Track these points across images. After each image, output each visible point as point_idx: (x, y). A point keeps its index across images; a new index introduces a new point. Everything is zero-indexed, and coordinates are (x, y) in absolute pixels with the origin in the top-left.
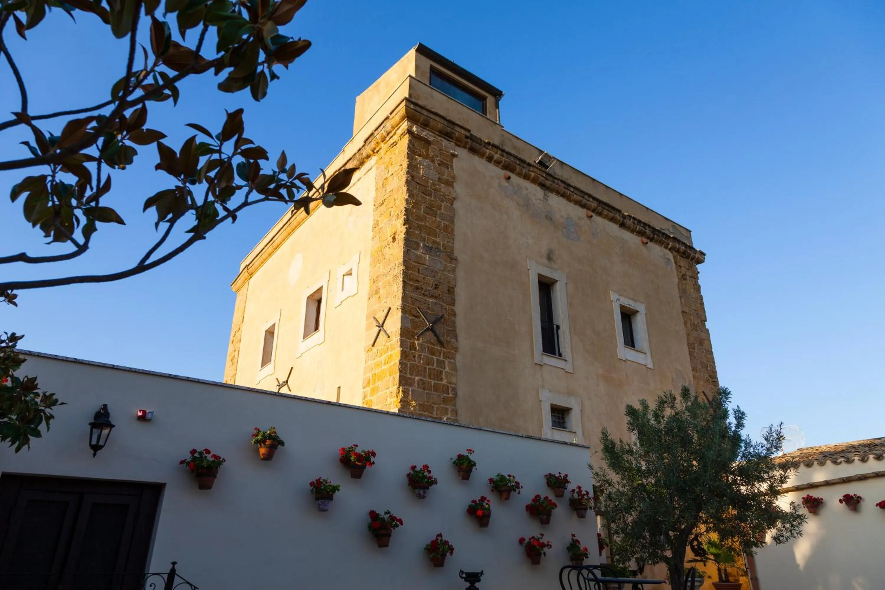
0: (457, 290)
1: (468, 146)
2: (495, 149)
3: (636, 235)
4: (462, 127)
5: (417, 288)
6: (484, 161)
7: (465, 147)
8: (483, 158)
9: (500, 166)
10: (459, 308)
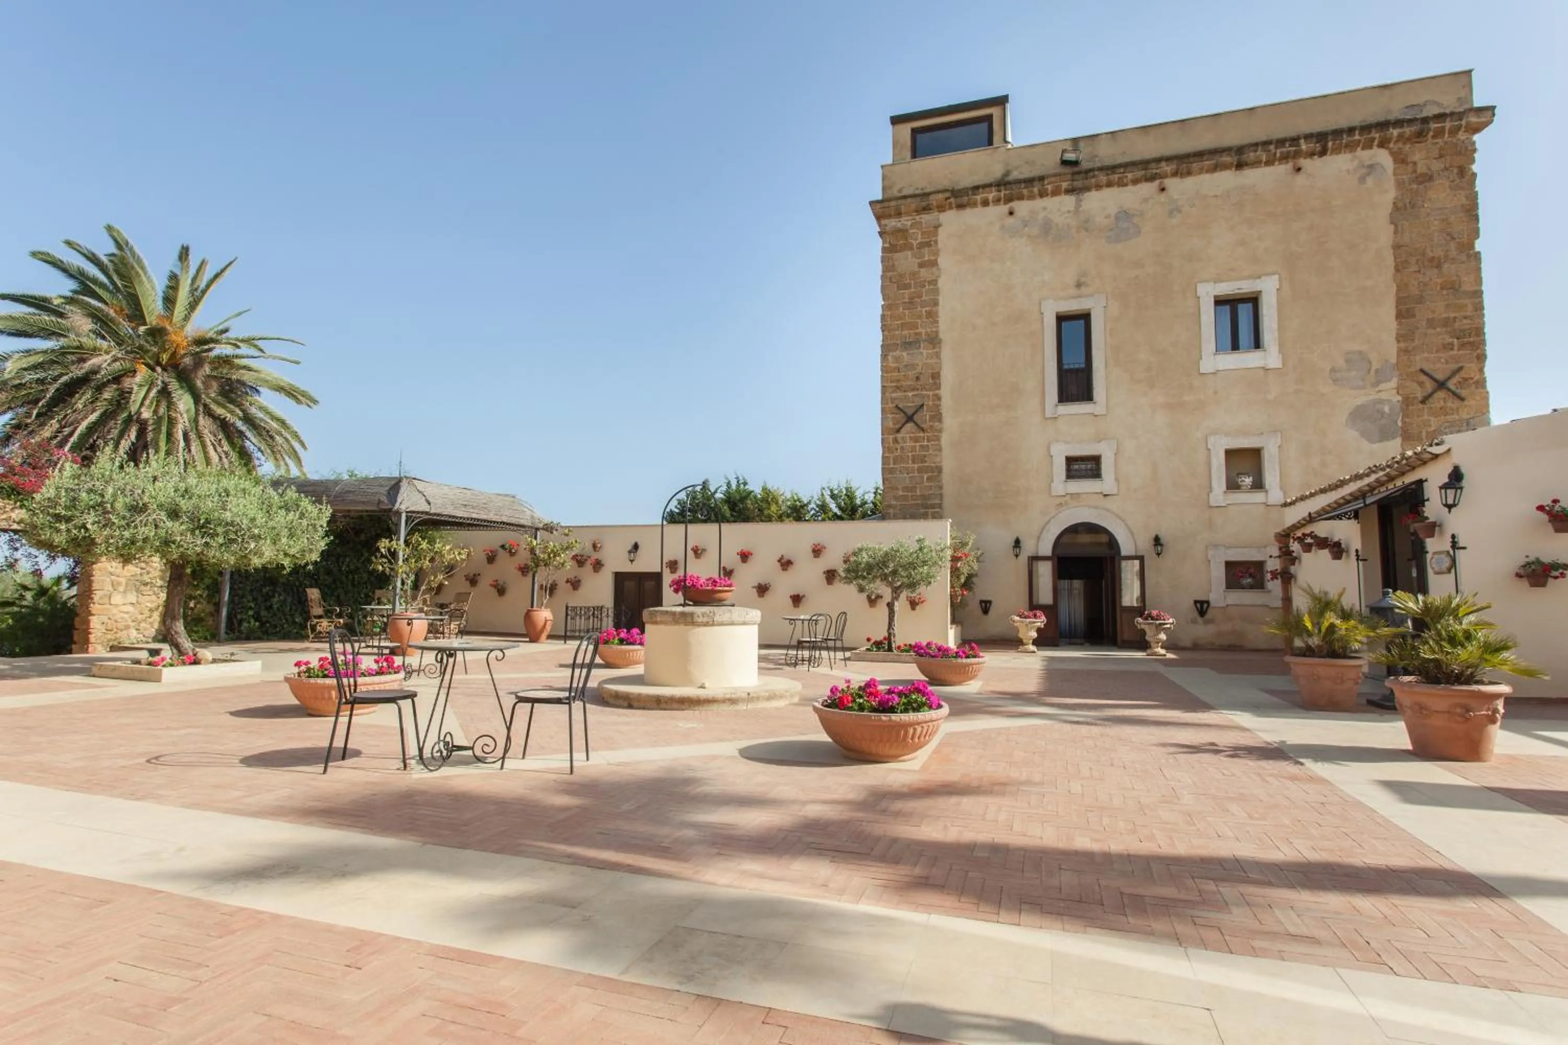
0: (943, 374)
1: (953, 205)
2: (988, 189)
3: (1280, 164)
4: (938, 192)
5: (897, 387)
6: (980, 210)
7: (951, 208)
8: (977, 207)
9: (1002, 202)
10: (945, 391)
